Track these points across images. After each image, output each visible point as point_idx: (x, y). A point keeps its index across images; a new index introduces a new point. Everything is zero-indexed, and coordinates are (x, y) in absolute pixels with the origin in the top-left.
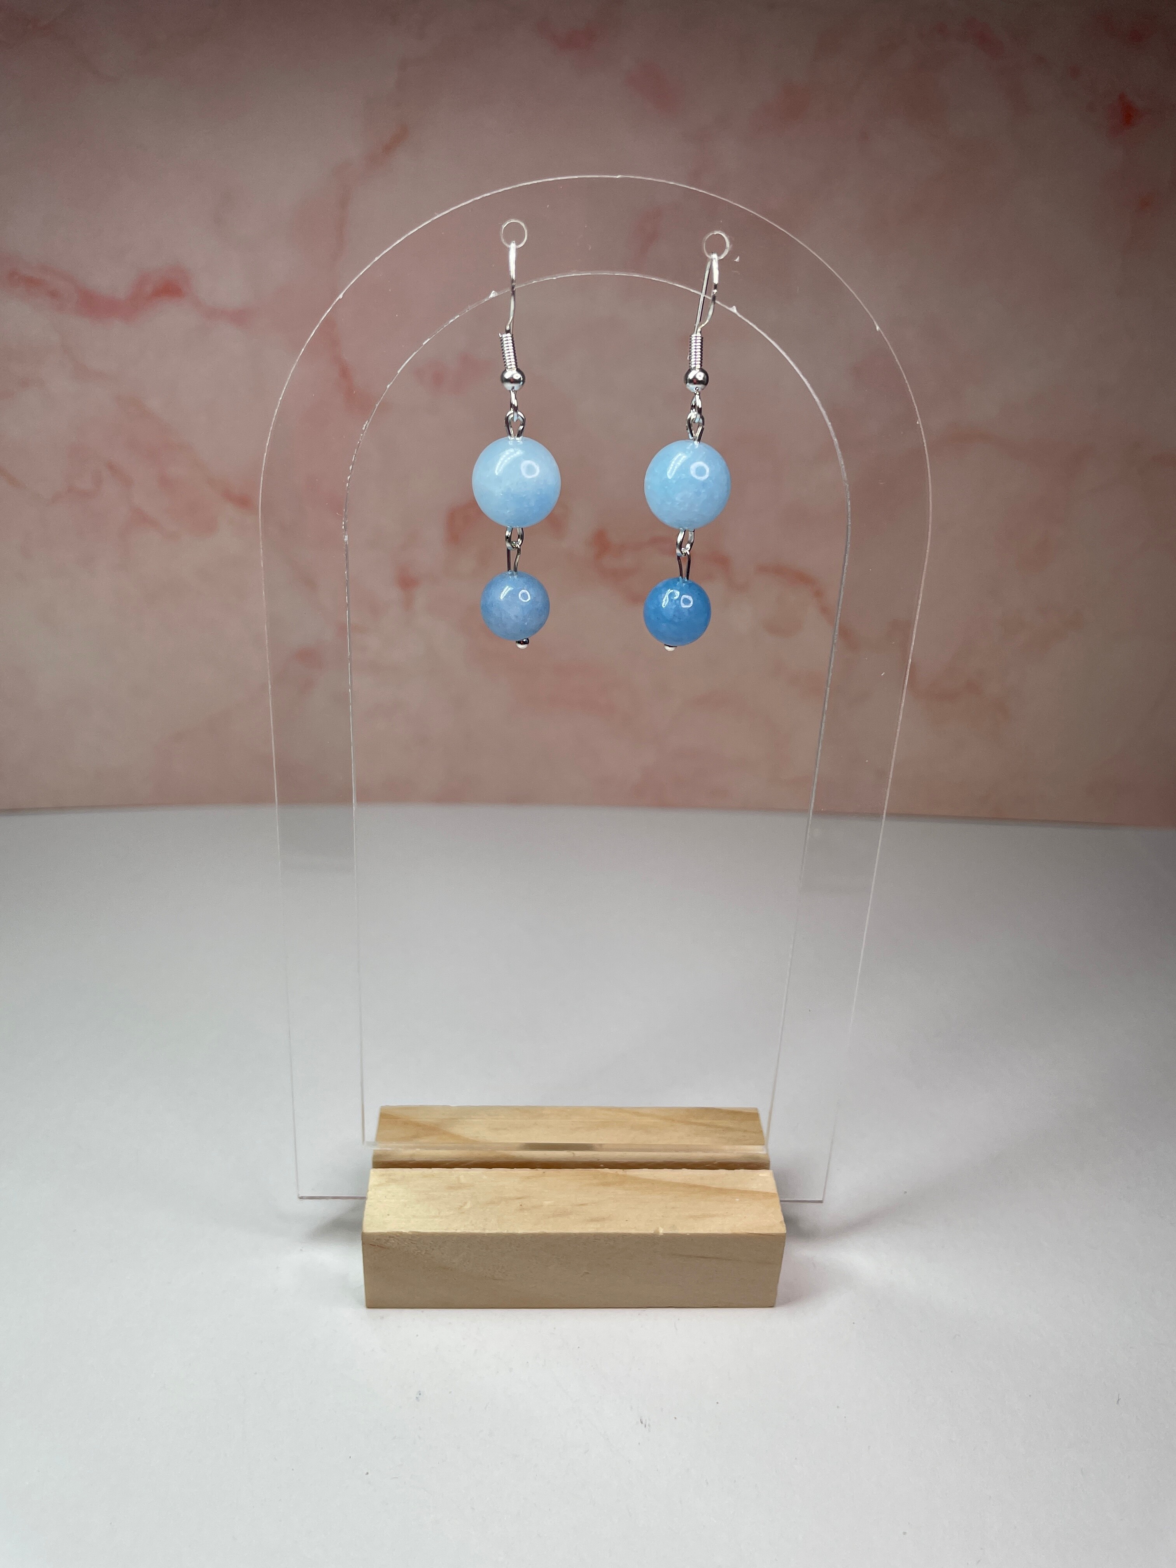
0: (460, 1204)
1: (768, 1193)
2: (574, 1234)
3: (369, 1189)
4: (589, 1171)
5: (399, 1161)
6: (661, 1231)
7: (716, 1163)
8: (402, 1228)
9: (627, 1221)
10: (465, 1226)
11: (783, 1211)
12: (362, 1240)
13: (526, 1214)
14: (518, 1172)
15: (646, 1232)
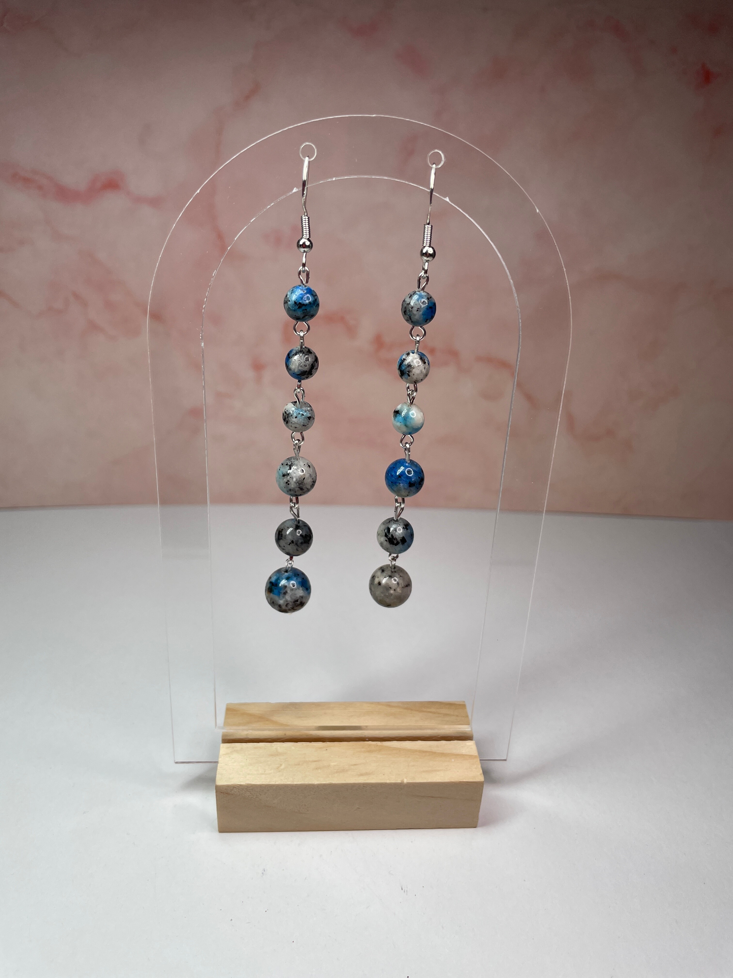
0: (278, 766)
1: (472, 755)
2: (350, 783)
3: (220, 756)
4: (359, 743)
5: (238, 739)
6: (405, 781)
7: (439, 737)
8: (241, 782)
9: (384, 774)
10: (281, 780)
11: (482, 766)
12: (216, 789)
13: (320, 771)
14: (314, 744)
15: (396, 782)
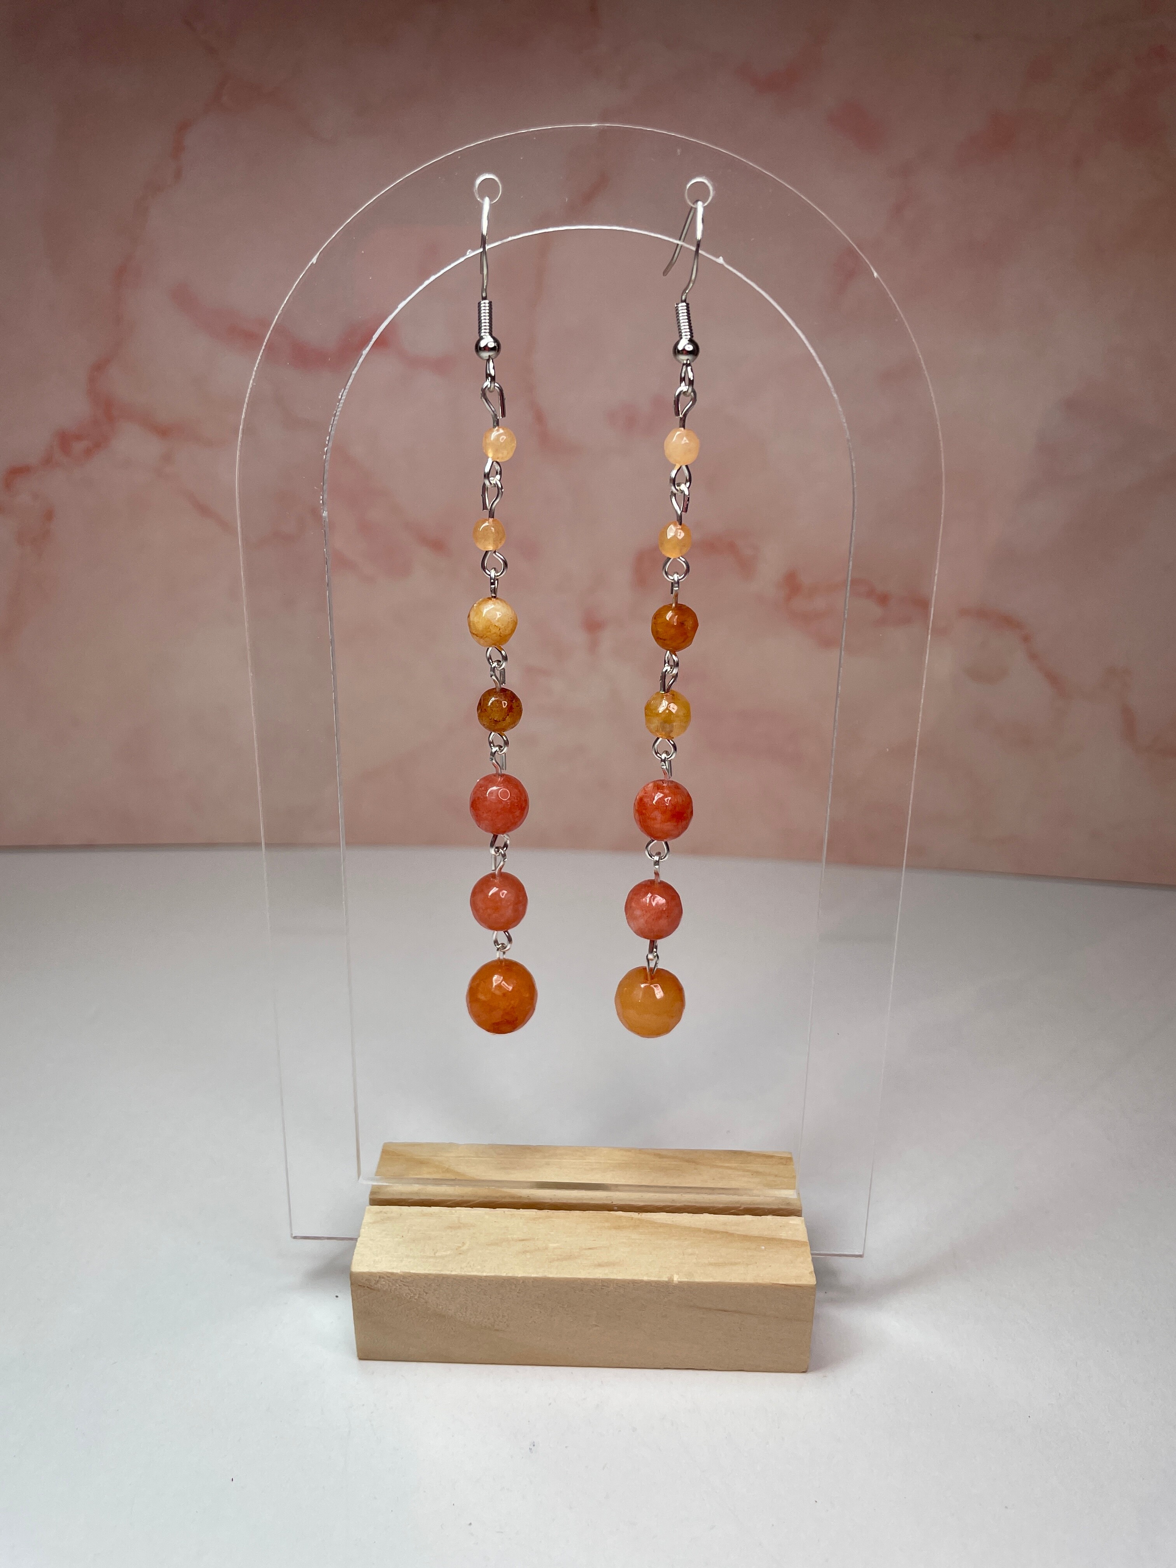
0: (458, 1245)
1: (799, 1241)
2: (579, 1279)
3: (363, 1227)
4: (601, 1213)
5: (395, 1199)
6: (676, 1279)
7: (741, 1208)
8: (393, 1268)
9: (638, 1266)
10: (461, 1268)
11: (813, 1260)
12: (351, 1281)
13: (528, 1255)
14: (525, 1213)
15: (659, 1279)
